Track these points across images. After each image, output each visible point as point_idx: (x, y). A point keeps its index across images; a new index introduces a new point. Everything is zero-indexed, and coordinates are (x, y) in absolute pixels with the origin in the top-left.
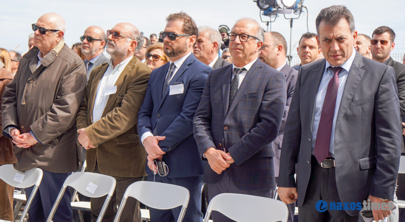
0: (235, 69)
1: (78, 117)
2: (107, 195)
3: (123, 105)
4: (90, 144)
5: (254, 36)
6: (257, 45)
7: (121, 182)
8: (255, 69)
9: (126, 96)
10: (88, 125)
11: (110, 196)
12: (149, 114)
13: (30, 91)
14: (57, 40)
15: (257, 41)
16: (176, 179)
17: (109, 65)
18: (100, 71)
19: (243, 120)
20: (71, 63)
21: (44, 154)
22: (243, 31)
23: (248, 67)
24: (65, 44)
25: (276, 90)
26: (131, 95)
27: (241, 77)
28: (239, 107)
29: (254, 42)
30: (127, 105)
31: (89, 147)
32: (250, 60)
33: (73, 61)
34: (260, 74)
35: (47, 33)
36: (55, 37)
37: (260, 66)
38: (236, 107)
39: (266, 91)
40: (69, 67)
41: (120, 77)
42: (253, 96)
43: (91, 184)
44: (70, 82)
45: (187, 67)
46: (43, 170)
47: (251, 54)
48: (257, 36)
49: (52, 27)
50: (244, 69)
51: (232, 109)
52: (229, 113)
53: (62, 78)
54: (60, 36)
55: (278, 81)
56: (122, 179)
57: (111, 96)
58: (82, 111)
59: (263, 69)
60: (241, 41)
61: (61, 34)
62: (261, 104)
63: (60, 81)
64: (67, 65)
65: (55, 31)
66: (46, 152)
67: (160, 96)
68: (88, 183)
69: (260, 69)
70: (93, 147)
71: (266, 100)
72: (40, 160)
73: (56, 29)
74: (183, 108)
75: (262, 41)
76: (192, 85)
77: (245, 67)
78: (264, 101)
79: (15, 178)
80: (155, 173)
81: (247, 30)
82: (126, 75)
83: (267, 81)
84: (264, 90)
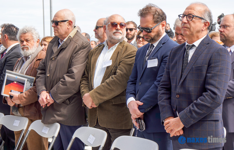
0: (187, 45)
1: (82, 86)
2: (100, 146)
3: (117, 74)
4: (92, 104)
5: (200, 16)
6: (203, 25)
7: (115, 133)
8: (203, 45)
9: (120, 67)
10: (90, 90)
11: (102, 147)
12: (134, 83)
13: (52, 66)
14: (69, 28)
15: (203, 21)
16: (154, 133)
17: (104, 46)
18: (97, 51)
19: (191, 89)
20: (80, 45)
21: (61, 111)
22: (190, 13)
23: (197, 43)
24: (77, 31)
25: (218, 64)
26: (123, 66)
27: (191, 53)
28: (188, 78)
29: (200, 22)
30: (120, 73)
31: (91, 107)
32: (198, 38)
33: (82, 43)
34: (207, 49)
35: (59, 24)
36: (67, 25)
37: (207, 42)
38: (186, 78)
39: (209, 65)
40: (78, 48)
41: (114, 54)
42: (199, 69)
43: (91, 136)
44: (78, 58)
45: (162, 45)
46: (60, 124)
47: (198, 32)
48: (203, 17)
49: (62, 19)
50: (194, 46)
51: (182, 80)
52: (180, 84)
53: (72, 56)
54: (70, 24)
55: (220, 55)
56: (116, 131)
57: (108, 67)
58: (84, 81)
59: (209, 44)
60: (188, 21)
61: (70, 23)
62: (206, 76)
63: (72, 58)
64: (77, 46)
65: (65, 21)
66: (62, 110)
67: (141, 68)
68: (90, 135)
69: (207, 45)
70: (95, 106)
71: (209, 73)
72: (58, 115)
73: (66, 20)
74: (157, 78)
75: (209, 21)
76: (164, 60)
77: (194, 44)
78: (208, 73)
79: (43, 130)
80: (137, 129)
81: (193, 11)
82: (119, 52)
83: (211, 56)
84: (207, 63)
